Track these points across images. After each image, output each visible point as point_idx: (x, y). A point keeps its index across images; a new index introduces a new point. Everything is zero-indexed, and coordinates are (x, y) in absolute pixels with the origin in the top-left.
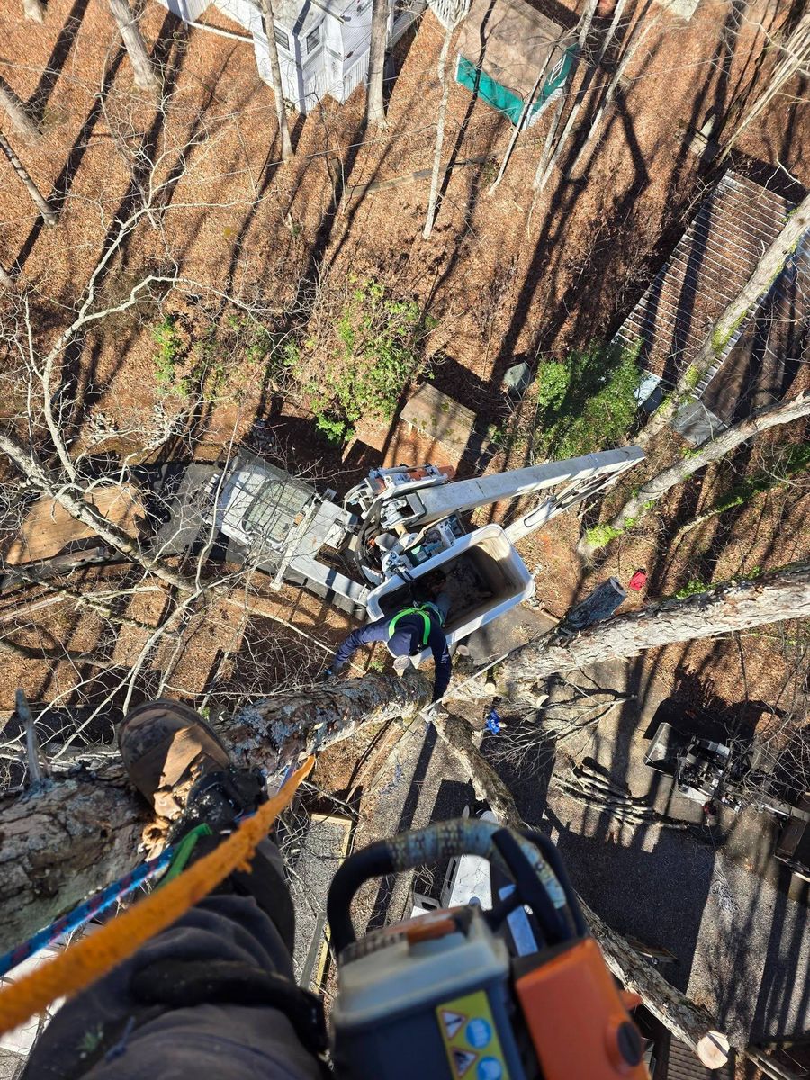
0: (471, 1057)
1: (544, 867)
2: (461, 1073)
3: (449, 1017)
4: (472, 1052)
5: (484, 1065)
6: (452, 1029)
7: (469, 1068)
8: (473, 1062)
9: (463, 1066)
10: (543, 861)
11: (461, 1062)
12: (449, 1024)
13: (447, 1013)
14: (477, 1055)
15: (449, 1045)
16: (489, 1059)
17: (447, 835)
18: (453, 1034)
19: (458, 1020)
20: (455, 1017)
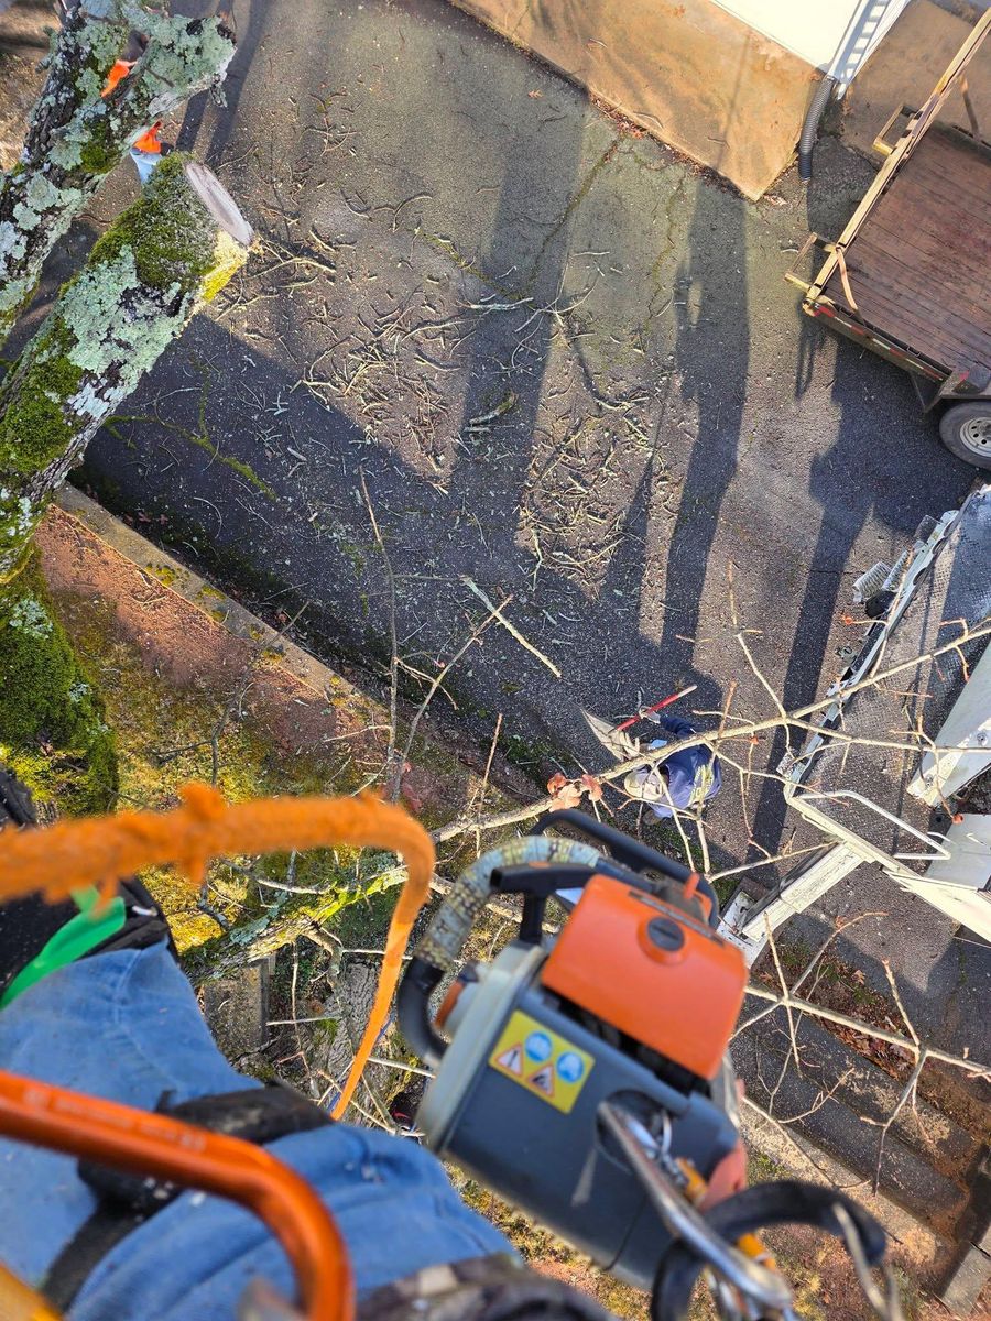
0: (547, 1072)
1: (558, 844)
2: (549, 1092)
3: (505, 1060)
4: (544, 1067)
5: (563, 1066)
6: (516, 1067)
7: (552, 1081)
8: (552, 1074)
9: (547, 1084)
10: (555, 840)
11: (542, 1083)
12: (510, 1065)
13: (501, 1060)
14: (550, 1065)
15: (522, 1081)
16: (562, 1058)
17: (459, 899)
18: (519, 1070)
19: (515, 1054)
20: (511, 1054)
